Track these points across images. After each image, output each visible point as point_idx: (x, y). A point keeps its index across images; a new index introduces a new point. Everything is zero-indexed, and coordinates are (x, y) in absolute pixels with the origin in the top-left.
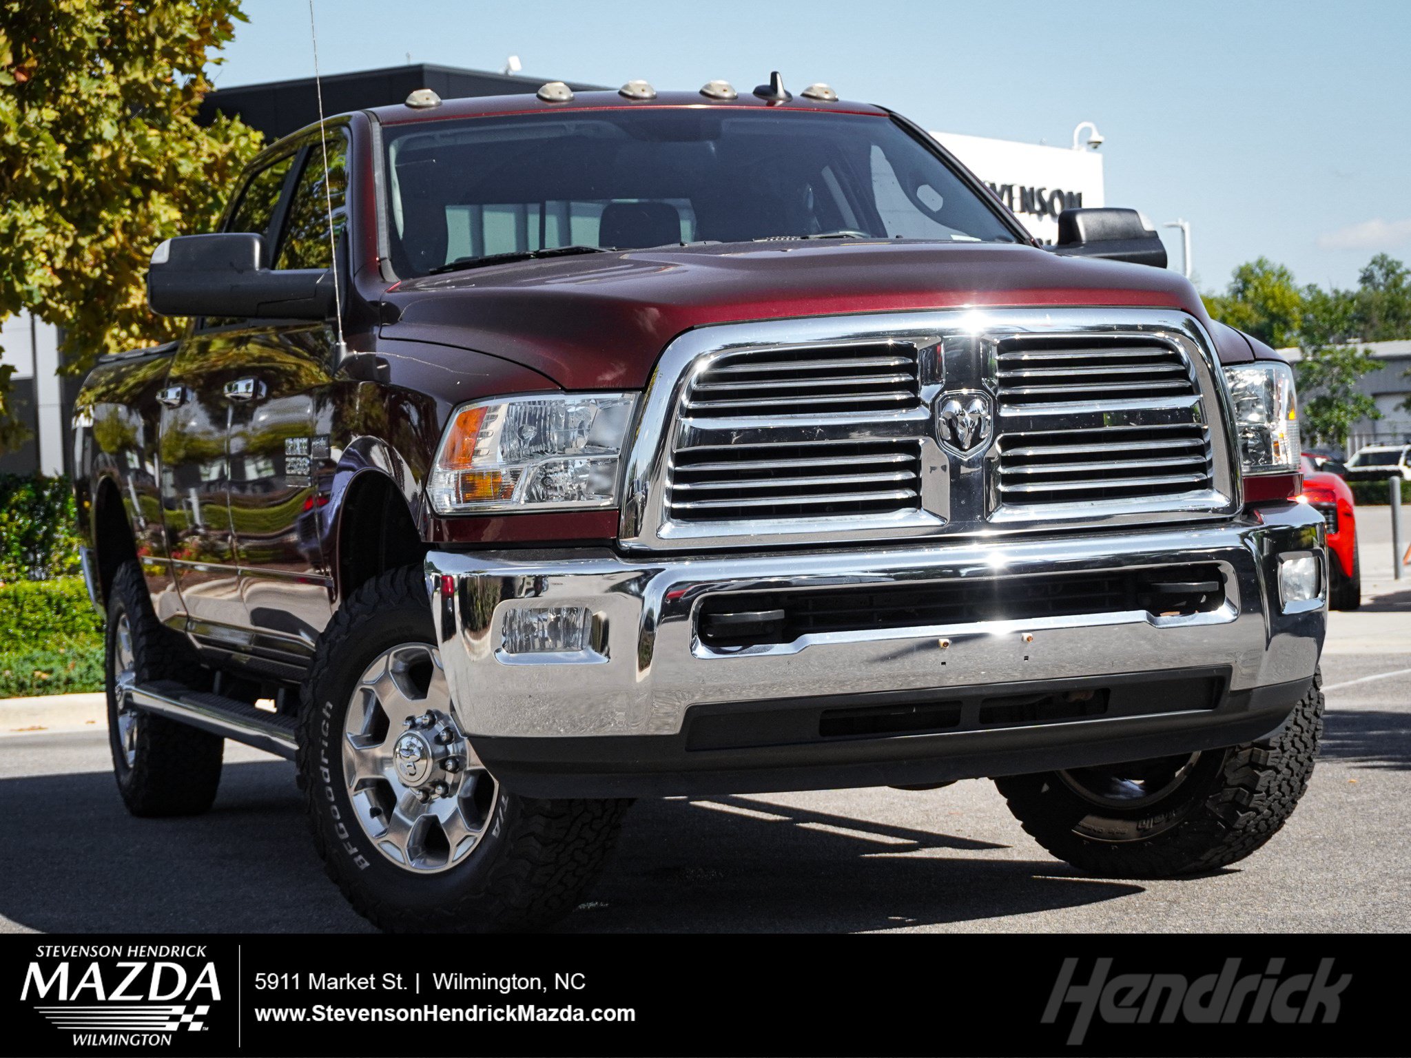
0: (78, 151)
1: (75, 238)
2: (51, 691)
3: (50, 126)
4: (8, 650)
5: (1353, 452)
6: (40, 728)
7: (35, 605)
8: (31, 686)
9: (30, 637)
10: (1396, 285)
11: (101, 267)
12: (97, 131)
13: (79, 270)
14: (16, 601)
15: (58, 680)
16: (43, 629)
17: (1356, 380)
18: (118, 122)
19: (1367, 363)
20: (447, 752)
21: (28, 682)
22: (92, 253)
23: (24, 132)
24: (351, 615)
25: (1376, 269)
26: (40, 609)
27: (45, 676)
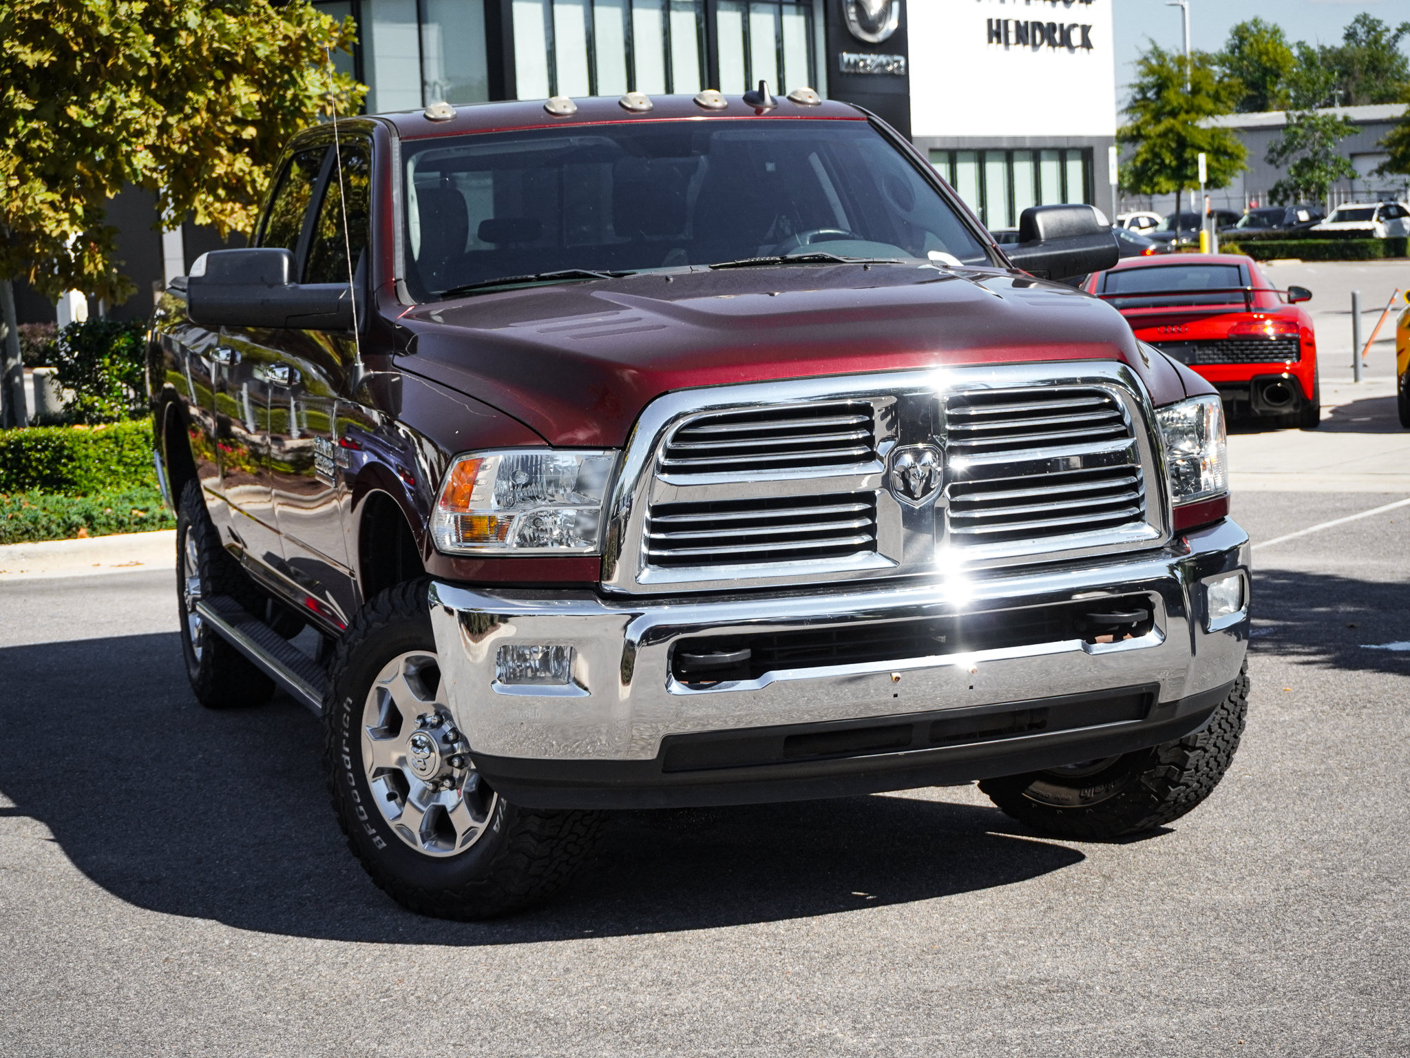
0: (166, 37)
1: (164, 117)
2: (147, 528)
3: (139, 18)
4: (111, 484)
5: (1332, 209)
6: (137, 564)
7: (134, 444)
8: (129, 523)
9: (130, 473)
10: (1376, 41)
11: (188, 145)
12: (183, 20)
13: (169, 147)
14: (116, 440)
15: (153, 517)
16: (142, 464)
17: (1335, 144)
18: (201, 11)
19: (1346, 128)
20: (453, 750)
21: (126, 520)
22: (179, 130)
23: (116, 24)
24: (367, 622)
25: (1359, 26)
26: (139, 448)
27: (142, 514)
